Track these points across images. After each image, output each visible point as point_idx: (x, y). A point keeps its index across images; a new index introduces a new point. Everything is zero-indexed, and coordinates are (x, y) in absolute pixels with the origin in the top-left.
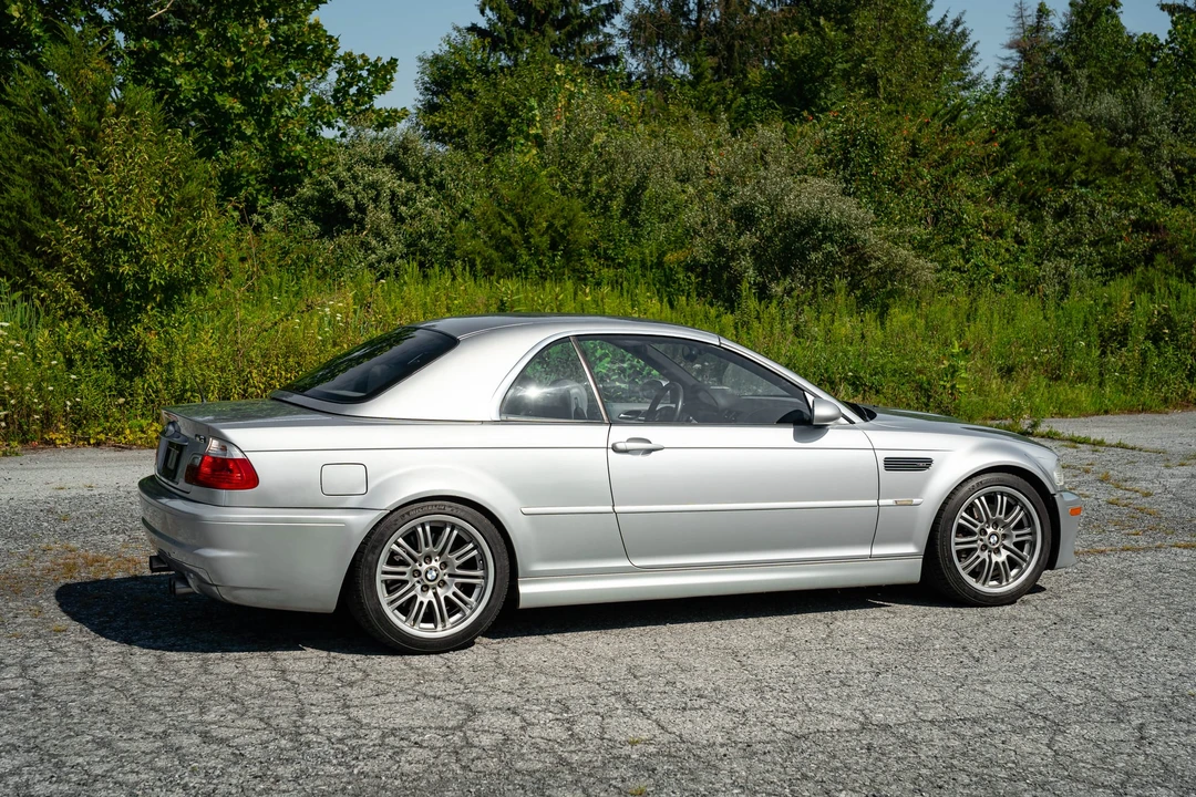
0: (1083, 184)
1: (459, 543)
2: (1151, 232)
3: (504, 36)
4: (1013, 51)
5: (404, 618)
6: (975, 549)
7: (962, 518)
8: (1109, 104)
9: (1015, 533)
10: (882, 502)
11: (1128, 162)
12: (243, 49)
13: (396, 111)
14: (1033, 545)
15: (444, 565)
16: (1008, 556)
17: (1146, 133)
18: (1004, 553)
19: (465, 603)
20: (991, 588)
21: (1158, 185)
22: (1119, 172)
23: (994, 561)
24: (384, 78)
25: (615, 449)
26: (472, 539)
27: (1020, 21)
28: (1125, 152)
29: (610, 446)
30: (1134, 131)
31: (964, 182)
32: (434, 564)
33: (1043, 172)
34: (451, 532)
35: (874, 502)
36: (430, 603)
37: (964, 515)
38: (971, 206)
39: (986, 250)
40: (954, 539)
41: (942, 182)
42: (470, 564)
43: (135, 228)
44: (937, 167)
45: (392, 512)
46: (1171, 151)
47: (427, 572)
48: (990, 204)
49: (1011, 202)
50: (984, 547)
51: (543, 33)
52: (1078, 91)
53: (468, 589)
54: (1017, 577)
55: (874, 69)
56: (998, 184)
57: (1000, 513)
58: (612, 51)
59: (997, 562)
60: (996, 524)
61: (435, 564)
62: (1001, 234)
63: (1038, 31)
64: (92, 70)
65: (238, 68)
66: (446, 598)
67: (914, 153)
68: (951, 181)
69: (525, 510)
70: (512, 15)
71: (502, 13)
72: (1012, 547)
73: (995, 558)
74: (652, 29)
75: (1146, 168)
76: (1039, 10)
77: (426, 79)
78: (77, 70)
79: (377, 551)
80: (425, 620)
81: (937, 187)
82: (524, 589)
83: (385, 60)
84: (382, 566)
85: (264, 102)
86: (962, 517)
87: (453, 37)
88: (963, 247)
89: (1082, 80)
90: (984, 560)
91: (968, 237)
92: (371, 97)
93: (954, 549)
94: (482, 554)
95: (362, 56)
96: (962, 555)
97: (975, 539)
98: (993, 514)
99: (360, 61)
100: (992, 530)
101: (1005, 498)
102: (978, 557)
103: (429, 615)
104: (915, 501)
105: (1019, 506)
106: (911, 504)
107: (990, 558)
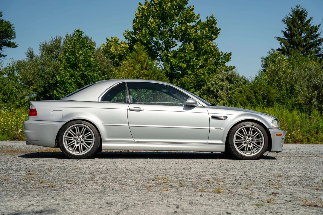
1: (86, 132)
5: (71, 150)
6: (242, 143)
7: (237, 134)
9: (256, 139)
10: (210, 128)
15: (83, 137)
16: (253, 146)
19: (88, 147)
20: (248, 155)
24: (228, 58)
25: (130, 110)
26: (89, 131)
29: (128, 109)
32: (80, 137)
34: (84, 129)
35: (208, 128)
37: (239, 133)
40: (234, 140)
42: (89, 137)
45: (67, 122)
47: (78, 139)
50: (245, 143)
53: (88, 144)
54: (256, 152)
57: (250, 133)
59: (249, 147)
60: (249, 136)
64: (142, 57)
66: (83, 146)
69: (104, 124)
71: (286, 44)
72: (255, 143)
78: (138, 57)
82: (103, 145)
83: (228, 53)
84: (65, 136)
90: (245, 147)
92: (225, 63)
93: (235, 143)
94: (92, 135)
95: (222, 52)
96: (237, 144)
97: (242, 140)
98: (248, 133)
99: (221, 54)
100: (248, 138)
101: (252, 129)
102: (243, 145)
103: (78, 149)
104: (222, 128)
105: (257, 132)
106: (220, 129)
107: (247, 146)
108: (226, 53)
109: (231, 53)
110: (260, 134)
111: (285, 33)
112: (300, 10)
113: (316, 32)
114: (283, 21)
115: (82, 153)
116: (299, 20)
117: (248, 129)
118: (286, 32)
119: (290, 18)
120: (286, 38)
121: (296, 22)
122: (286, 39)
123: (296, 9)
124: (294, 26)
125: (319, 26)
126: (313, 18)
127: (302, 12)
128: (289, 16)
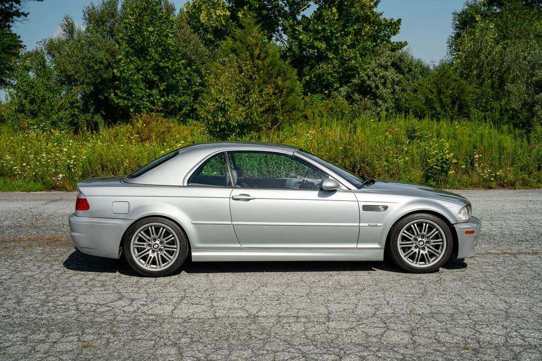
1: (167, 234)
5: (144, 262)
6: (411, 247)
7: (404, 232)
10: (361, 224)
12: (326, 22)
14: (443, 247)
15: (161, 242)
16: (429, 251)
18: (427, 250)
19: (169, 258)
20: (420, 265)
23: (421, 253)
24: (395, 28)
25: (233, 199)
26: (171, 232)
29: (231, 197)
34: (163, 230)
35: (357, 224)
36: (154, 257)
40: (399, 242)
45: (136, 221)
47: (154, 245)
50: (416, 247)
54: (434, 261)
57: (425, 232)
60: (423, 236)
61: (157, 242)
66: (161, 256)
69: (193, 222)
72: (431, 247)
80: (152, 264)
82: (193, 254)
84: (133, 242)
90: (416, 253)
93: (399, 247)
94: (175, 239)
96: (404, 249)
97: (411, 242)
98: (420, 231)
100: (420, 239)
101: (427, 225)
102: (412, 251)
103: (154, 263)
104: (378, 224)
105: (435, 230)
106: (376, 226)
107: (419, 251)
110: (440, 232)
115: (160, 267)
117: (420, 225)
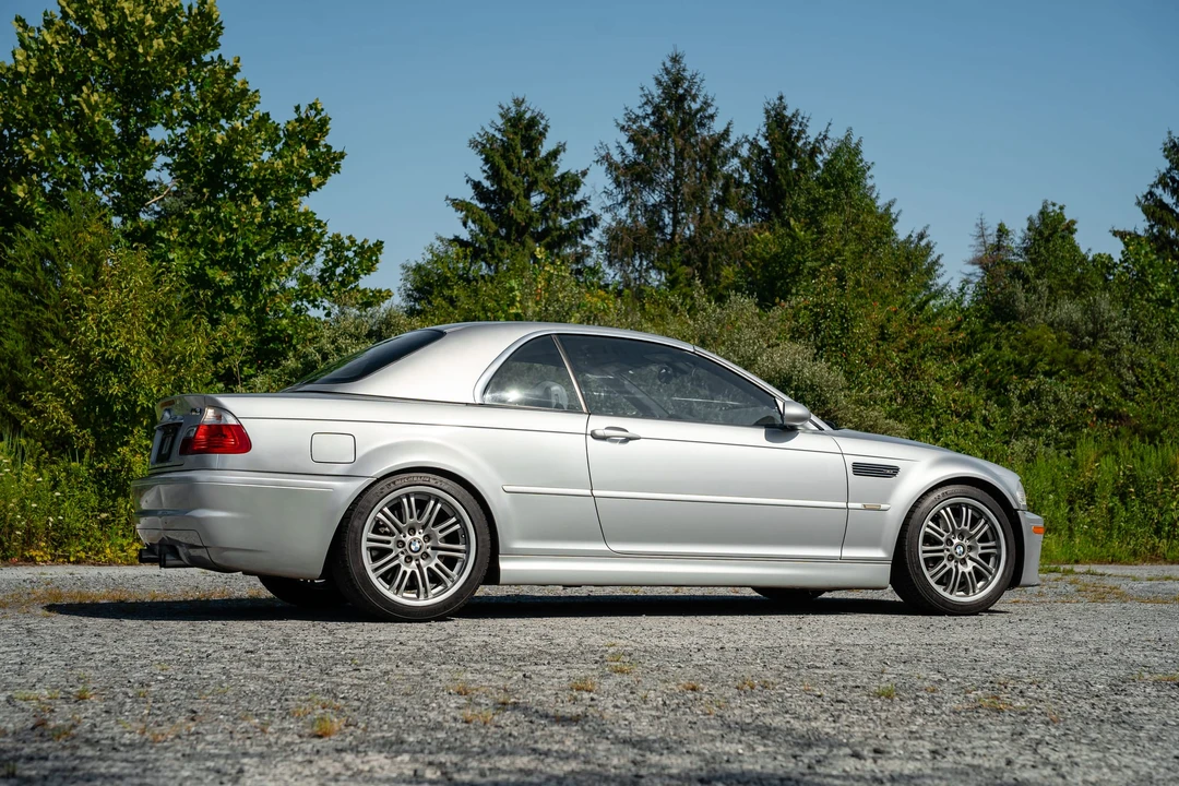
0: (1048, 374)
1: (442, 517)
2: (1115, 419)
3: (486, 246)
4: (976, 267)
5: (388, 586)
6: (941, 558)
8: (1069, 309)
9: (980, 545)
10: (850, 505)
11: (1090, 364)
12: (235, 226)
13: (380, 291)
14: (998, 558)
15: (428, 538)
16: (974, 567)
17: (1106, 337)
18: (970, 564)
19: (448, 576)
20: (958, 597)
21: (1121, 387)
22: (1083, 373)
23: (960, 572)
24: (370, 259)
25: (594, 436)
26: (456, 512)
27: (981, 240)
28: (1086, 354)
29: (589, 432)
30: (1093, 335)
31: (931, 366)
32: (417, 535)
33: (1008, 363)
34: (435, 505)
35: (844, 505)
36: (413, 573)
37: (931, 524)
38: (940, 388)
39: (956, 431)
40: (921, 548)
41: (910, 364)
42: (452, 538)
43: (125, 351)
44: (905, 351)
45: (379, 480)
46: (1130, 356)
47: (411, 543)
48: (958, 388)
49: (978, 387)
50: (951, 557)
51: (523, 244)
52: (1039, 299)
53: (450, 562)
54: (982, 589)
55: (843, 269)
56: (965, 370)
57: (966, 525)
58: (590, 262)
59: (963, 573)
60: (961, 536)
61: (419, 535)
62: (969, 416)
63: (999, 249)
64: (90, 233)
65: (230, 243)
66: (429, 569)
67: (883, 337)
68: (920, 365)
69: (506, 488)
70: (493, 227)
71: (484, 224)
72: (978, 558)
73: (961, 568)
74: (629, 240)
75: (1107, 370)
76: (999, 230)
77: (409, 286)
78: (76, 233)
79: (363, 517)
80: (408, 589)
81: (905, 369)
82: (504, 566)
83: (371, 242)
84: (367, 533)
85: (253, 276)
86: (928, 527)
87: (436, 246)
88: (933, 426)
89: (1043, 289)
90: (951, 570)
91: (938, 417)
92: (357, 277)
93: (922, 556)
94: (465, 529)
95: (350, 237)
96: (930, 563)
97: (941, 547)
98: (959, 526)
99: (347, 242)
100: (957, 540)
101: (970, 510)
102: (944, 566)
103: (412, 585)
105: (984, 520)
106: (878, 509)
107: (957, 567)
108: (365, 241)
109: (382, 242)
110: (993, 527)
111: (477, 186)
112: (527, 116)
113: (575, 193)
114: (474, 144)
115: (427, 598)
116: (522, 148)
117: (957, 511)
118: (479, 182)
119: (494, 136)
120: (481, 202)
121: (514, 152)
122: (482, 206)
123: (513, 109)
124: (510, 166)
125: (584, 174)
126: (567, 147)
127: (533, 122)
128: (492, 131)
